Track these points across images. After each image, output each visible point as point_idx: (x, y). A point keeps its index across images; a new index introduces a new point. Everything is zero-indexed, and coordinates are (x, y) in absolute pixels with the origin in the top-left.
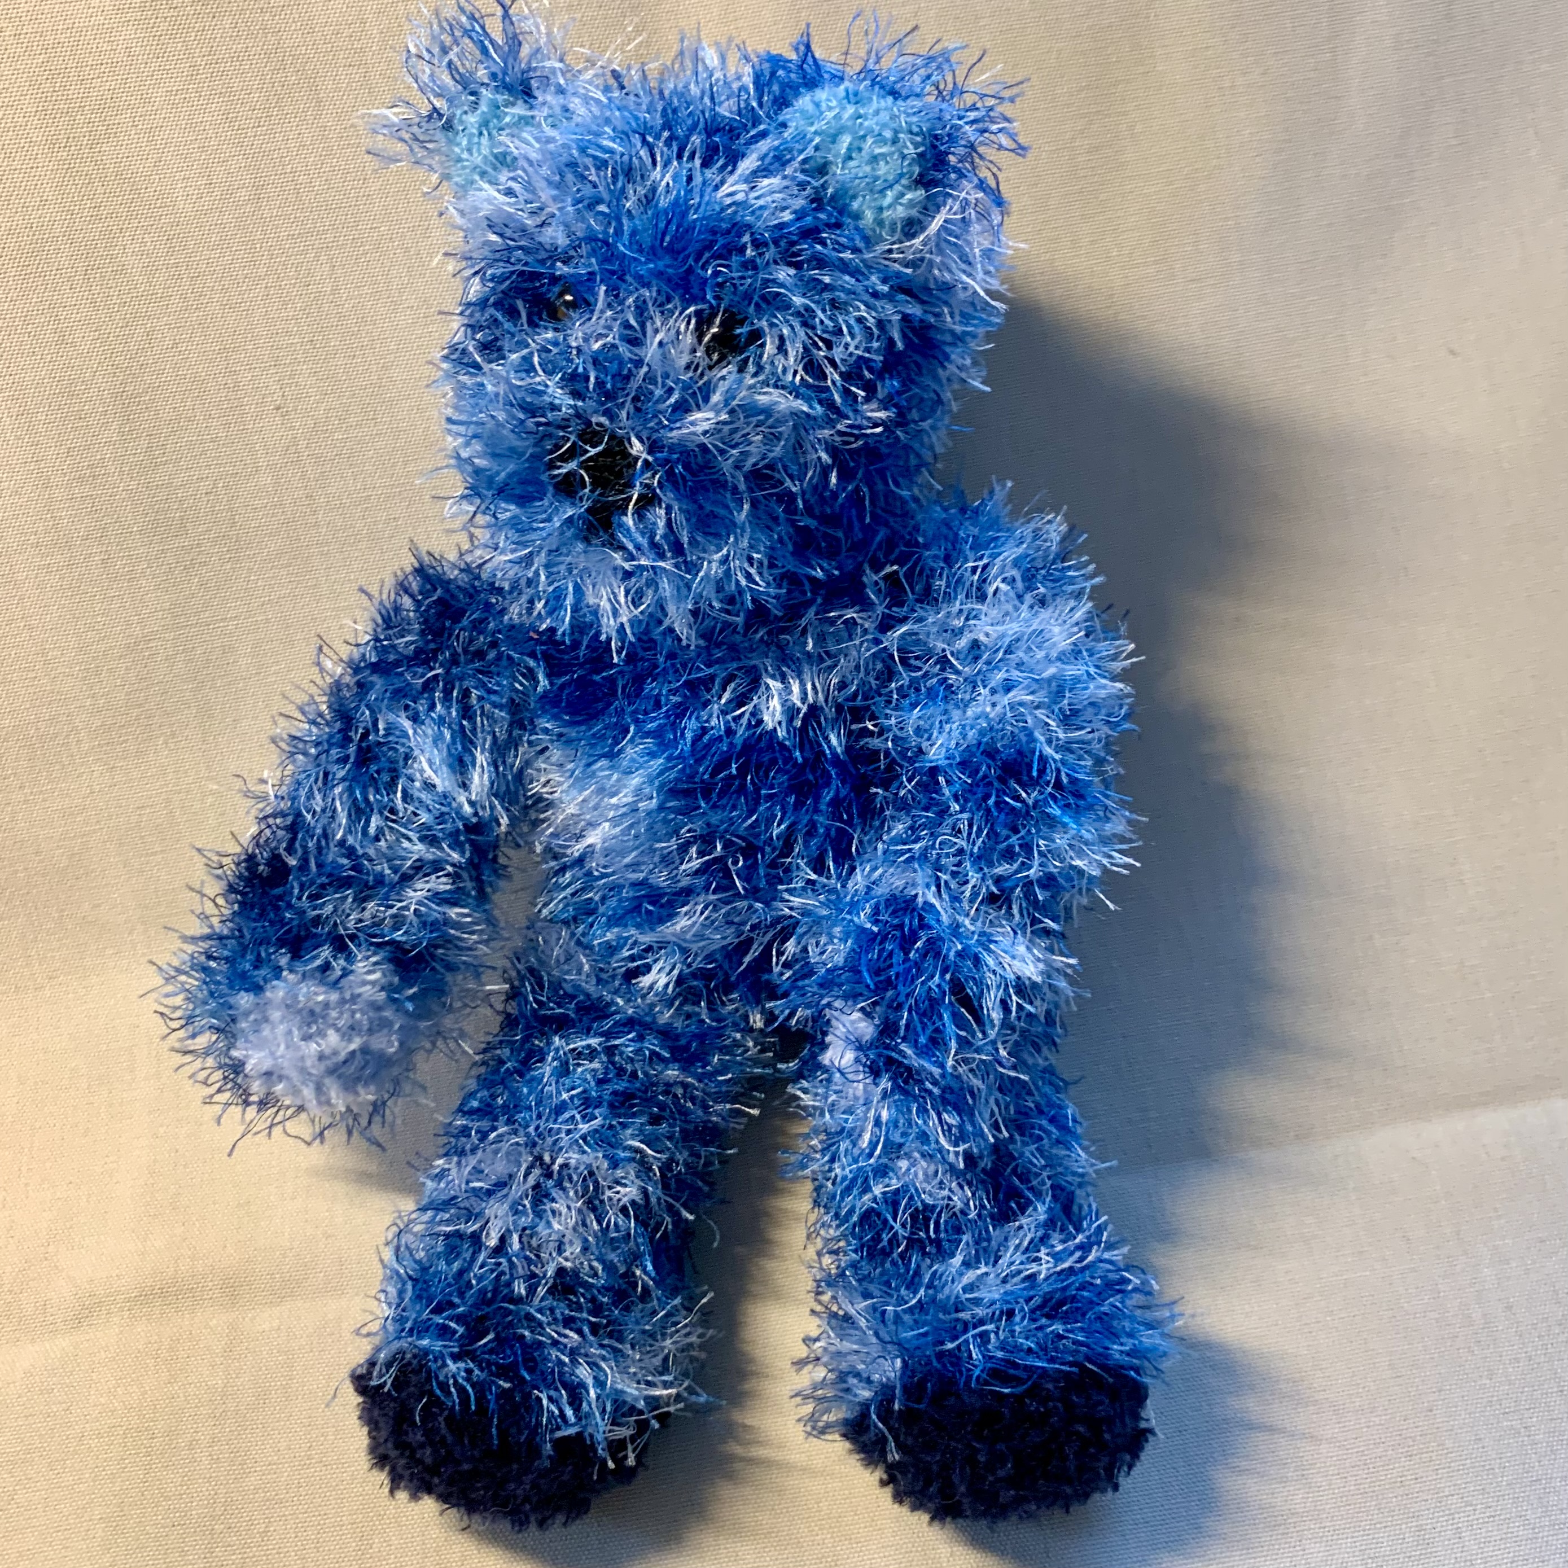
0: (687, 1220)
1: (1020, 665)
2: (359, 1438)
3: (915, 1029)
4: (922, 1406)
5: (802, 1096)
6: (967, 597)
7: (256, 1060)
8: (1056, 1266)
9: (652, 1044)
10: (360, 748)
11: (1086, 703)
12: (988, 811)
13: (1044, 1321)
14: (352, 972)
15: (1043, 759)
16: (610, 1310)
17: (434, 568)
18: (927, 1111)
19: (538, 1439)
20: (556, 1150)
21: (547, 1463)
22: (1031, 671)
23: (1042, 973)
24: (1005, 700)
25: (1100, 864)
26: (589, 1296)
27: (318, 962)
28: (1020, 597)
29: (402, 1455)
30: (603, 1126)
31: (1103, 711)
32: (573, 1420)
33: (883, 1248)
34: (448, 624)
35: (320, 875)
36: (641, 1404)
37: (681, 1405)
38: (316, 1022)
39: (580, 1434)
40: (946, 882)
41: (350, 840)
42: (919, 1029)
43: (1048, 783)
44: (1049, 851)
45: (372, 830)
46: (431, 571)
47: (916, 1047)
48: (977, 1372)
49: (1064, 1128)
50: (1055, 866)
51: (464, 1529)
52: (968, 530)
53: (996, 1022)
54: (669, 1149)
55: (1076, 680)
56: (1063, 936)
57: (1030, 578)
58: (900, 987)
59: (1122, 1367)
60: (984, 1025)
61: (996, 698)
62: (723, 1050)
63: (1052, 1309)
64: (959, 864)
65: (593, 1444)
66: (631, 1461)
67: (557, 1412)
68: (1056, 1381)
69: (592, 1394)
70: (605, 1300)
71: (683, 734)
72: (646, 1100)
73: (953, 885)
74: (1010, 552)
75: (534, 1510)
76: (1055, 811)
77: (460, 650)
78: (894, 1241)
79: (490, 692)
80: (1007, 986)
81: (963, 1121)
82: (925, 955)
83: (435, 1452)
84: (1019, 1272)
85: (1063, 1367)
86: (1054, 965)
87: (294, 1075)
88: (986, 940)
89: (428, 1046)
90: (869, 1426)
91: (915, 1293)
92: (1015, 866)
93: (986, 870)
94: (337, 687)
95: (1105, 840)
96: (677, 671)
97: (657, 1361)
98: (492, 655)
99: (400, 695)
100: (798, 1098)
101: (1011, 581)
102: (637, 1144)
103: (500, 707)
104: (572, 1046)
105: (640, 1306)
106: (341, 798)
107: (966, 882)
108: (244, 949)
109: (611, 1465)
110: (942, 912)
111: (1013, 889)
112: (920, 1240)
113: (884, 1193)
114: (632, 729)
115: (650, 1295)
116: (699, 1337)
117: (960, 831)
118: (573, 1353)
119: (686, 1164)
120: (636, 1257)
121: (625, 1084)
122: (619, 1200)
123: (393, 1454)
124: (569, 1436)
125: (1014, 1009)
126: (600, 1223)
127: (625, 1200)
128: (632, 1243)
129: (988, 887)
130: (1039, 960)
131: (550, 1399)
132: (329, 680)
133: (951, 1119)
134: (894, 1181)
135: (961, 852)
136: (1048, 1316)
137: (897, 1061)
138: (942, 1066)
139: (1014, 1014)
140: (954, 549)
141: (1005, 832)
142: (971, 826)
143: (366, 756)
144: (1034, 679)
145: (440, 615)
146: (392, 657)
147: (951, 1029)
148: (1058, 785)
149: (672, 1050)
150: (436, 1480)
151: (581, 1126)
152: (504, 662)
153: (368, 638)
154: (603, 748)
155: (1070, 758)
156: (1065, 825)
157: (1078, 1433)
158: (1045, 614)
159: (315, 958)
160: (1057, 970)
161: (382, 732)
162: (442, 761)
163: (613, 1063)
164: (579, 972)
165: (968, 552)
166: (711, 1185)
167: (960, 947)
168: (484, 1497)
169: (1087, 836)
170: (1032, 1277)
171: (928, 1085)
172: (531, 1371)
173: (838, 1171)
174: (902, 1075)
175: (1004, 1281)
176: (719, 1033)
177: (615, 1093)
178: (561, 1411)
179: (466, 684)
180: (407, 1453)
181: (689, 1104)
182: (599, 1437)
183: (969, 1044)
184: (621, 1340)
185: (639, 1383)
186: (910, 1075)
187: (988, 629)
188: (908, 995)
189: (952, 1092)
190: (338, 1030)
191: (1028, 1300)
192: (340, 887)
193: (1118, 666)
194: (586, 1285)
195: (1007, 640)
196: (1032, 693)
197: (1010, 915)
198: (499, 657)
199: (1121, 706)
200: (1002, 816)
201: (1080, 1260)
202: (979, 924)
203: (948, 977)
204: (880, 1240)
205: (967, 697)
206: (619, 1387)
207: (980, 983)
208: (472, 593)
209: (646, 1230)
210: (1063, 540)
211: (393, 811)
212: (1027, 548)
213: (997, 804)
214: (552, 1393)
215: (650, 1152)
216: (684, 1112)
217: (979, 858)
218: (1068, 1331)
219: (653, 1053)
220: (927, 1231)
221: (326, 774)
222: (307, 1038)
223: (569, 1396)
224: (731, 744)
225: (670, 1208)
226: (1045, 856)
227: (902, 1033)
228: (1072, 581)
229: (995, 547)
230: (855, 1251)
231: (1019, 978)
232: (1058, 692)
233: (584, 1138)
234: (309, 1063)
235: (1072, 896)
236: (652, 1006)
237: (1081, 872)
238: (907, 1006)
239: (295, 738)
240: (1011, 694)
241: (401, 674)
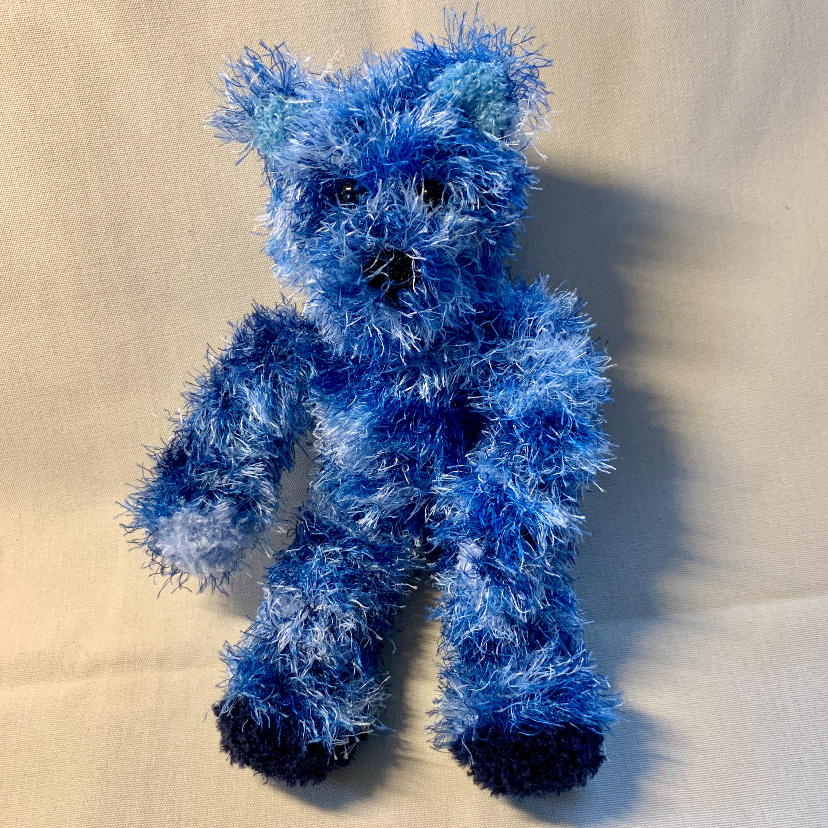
0: (378, 640)
1: (553, 369)
2: (217, 736)
3: (503, 551)
4: (487, 740)
5: (438, 580)
6: (526, 335)
7: (167, 549)
8: (557, 674)
9: (365, 552)
10: (224, 400)
11: (587, 387)
12: (539, 441)
13: (549, 701)
14: (214, 509)
15: (566, 416)
16: (339, 682)
17: (263, 313)
18: (509, 593)
19: (300, 743)
20: (317, 602)
21: (304, 755)
22: (559, 372)
23: (567, 523)
24: (547, 387)
25: (596, 469)
26: (328, 675)
27: (198, 503)
28: (553, 335)
29: (235, 746)
30: (339, 591)
31: (596, 392)
32: (317, 735)
33: (473, 659)
34: (268, 342)
35: (201, 462)
36: (351, 730)
37: (372, 731)
38: (196, 533)
39: (320, 742)
40: (518, 478)
41: (217, 445)
42: (505, 551)
43: (569, 428)
44: (570, 462)
45: (227, 441)
46: (262, 315)
47: (504, 560)
48: (513, 724)
49: (566, 603)
50: (573, 470)
51: (264, 784)
52: (527, 302)
53: (544, 548)
54: (371, 604)
55: (582, 376)
56: (577, 505)
57: (558, 324)
58: (496, 530)
59: (588, 726)
60: (538, 550)
61: (541, 385)
62: (401, 556)
63: (554, 695)
64: (524, 469)
65: (326, 748)
66: (346, 757)
67: (310, 731)
68: (553, 731)
69: (327, 722)
70: (337, 677)
71: (380, 399)
72: (362, 579)
73: (521, 479)
74: (548, 312)
75: (298, 777)
76: (573, 442)
77: (273, 354)
78: (478, 655)
79: (287, 376)
80: (549, 530)
81: (527, 598)
82: (508, 514)
83: (251, 746)
84: (539, 675)
85: (558, 725)
86: (572, 519)
87: (185, 557)
88: (539, 507)
89: (252, 546)
90: (461, 747)
91: (487, 682)
92: (553, 469)
93: (538, 472)
94: (214, 371)
95: (598, 457)
96: (378, 369)
97: (361, 708)
98: (289, 357)
99: (245, 375)
100: (436, 581)
101: (548, 327)
102: (356, 601)
103: (293, 384)
104: (326, 551)
105: (354, 681)
106: (213, 424)
107: (529, 478)
108: (164, 495)
109: (336, 758)
110: (516, 493)
111: (551, 481)
112: (492, 656)
113: (475, 631)
114: (356, 397)
115: (360, 676)
116: (383, 697)
117: (524, 452)
118: (319, 703)
119: (380, 612)
120: (354, 656)
121: (351, 571)
122: (346, 628)
123: (231, 746)
124: (315, 743)
125: (553, 541)
126: (336, 638)
127: (348, 628)
128: (351, 650)
129: (539, 480)
130: (565, 517)
131: (307, 724)
132: (212, 365)
133: (521, 597)
134: (480, 626)
135: (525, 462)
136: (551, 698)
137: (494, 567)
138: (517, 570)
139: (553, 544)
140: (520, 311)
141: (547, 453)
142: (530, 449)
143: (227, 404)
144: (561, 376)
145: (265, 337)
146: (241, 357)
147: (521, 551)
148: (574, 429)
149: (375, 555)
150: (251, 760)
151: (328, 591)
152: (295, 361)
153: (230, 346)
154: (342, 405)
155: (580, 415)
156: (577, 449)
157: (563, 757)
158: (566, 343)
159: (197, 501)
160: (574, 522)
161: (234, 393)
162: (262, 409)
163: (346, 560)
164: (331, 515)
165: (527, 312)
166: (392, 622)
167: (525, 510)
168: (274, 769)
169: (589, 454)
170: (544, 679)
171: (510, 580)
172: (298, 710)
173: (453, 618)
174: (496, 575)
175: (531, 680)
176: (399, 548)
177: (346, 575)
178: (312, 730)
179: (276, 372)
180: (238, 746)
181: (383, 582)
182: (330, 744)
183: (531, 559)
184: (344, 697)
185: (351, 718)
186: (501, 575)
187: (537, 351)
188: (499, 535)
189: (522, 583)
190: (207, 537)
191: (541, 690)
192: (211, 468)
193: (602, 369)
194: (328, 669)
195: (547, 357)
196: (560, 383)
197: (550, 495)
198: (292, 359)
199: (605, 390)
200: (546, 444)
201: (569, 672)
202: (535, 499)
203: (519, 525)
204: (472, 655)
205: (527, 385)
206: (341, 720)
207: (535, 529)
208: (282, 326)
209: (359, 643)
210: (575, 305)
211: (238, 432)
212: (557, 309)
213: (543, 438)
214: (308, 721)
215: (361, 605)
216: (381, 586)
217: (534, 465)
218: (560, 706)
219: (366, 556)
220: (495, 652)
221: (207, 412)
222: (192, 540)
223: (316, 723)
224: (405, 404)
225: (371, 634)
226: (568, 465)
227: (497, 553)
228: (580, 326)
229: (540, 309)
230: (460, 659)
231: (555, 526)
232: (573, 382)
233: (330, 597)
234: (192, 552)
235: (582, 485)
236: (366, 533)
237: (586, 473)
238: (499, 540)
239: (193, 394)
240: (549, 384)
241: (245, 365)
